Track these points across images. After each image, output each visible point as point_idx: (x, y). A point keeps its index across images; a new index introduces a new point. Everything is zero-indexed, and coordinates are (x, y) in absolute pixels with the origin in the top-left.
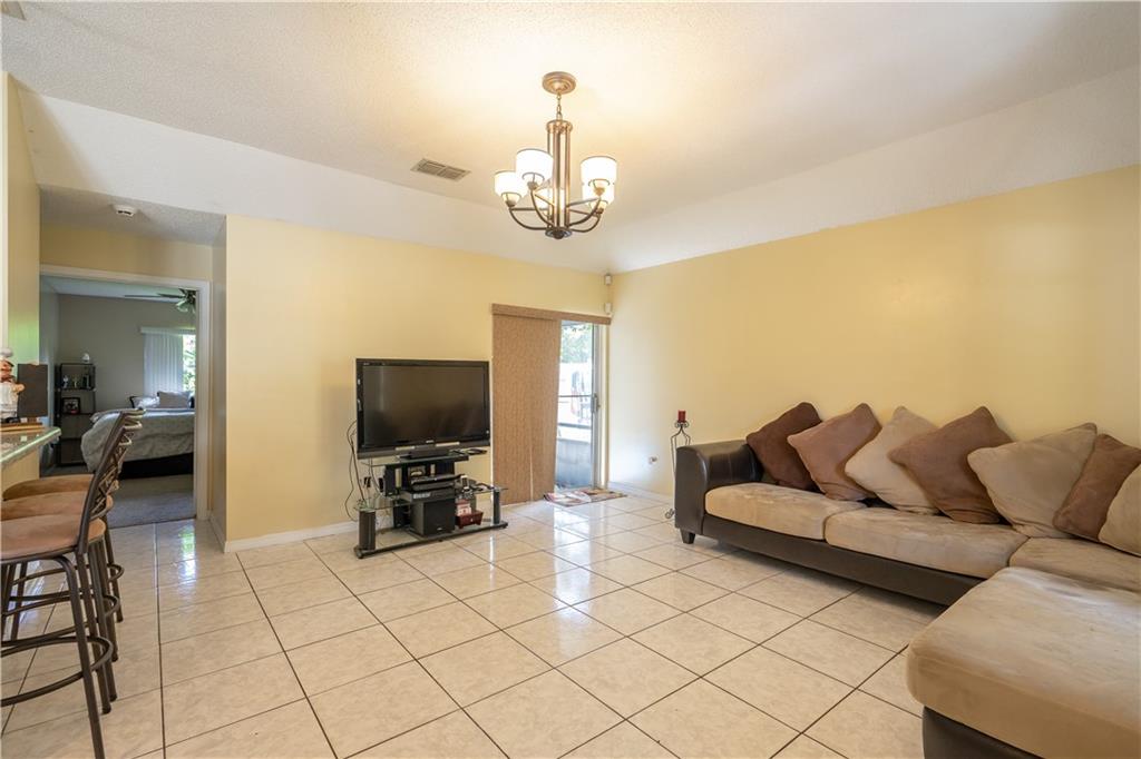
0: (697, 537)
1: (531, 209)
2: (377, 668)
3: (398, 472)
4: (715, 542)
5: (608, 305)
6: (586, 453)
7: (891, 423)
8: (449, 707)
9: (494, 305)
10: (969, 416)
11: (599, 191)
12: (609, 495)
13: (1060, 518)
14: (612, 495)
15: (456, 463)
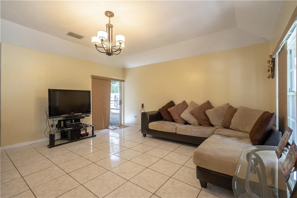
0: (147, 135)
1: (102, 47)
2: (55, 177)
3: (62, 122)
4: (151, 136)
5: (124, 77)
6: (118, 116)
7: (190, 105)
8: (78, 185)
9: (92, 75)
10: (206, 103)
11: (120, 43)
12: (124, 127)
13: (223, 124)
14: (125, 127)
15: (81, 119)
